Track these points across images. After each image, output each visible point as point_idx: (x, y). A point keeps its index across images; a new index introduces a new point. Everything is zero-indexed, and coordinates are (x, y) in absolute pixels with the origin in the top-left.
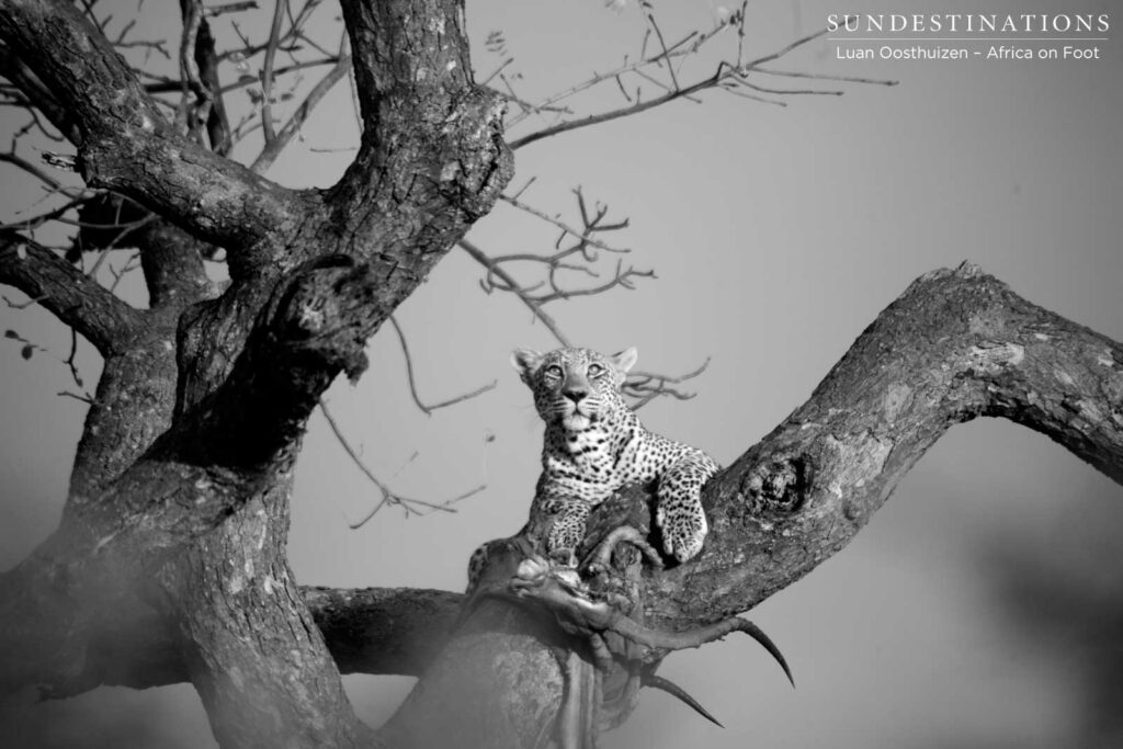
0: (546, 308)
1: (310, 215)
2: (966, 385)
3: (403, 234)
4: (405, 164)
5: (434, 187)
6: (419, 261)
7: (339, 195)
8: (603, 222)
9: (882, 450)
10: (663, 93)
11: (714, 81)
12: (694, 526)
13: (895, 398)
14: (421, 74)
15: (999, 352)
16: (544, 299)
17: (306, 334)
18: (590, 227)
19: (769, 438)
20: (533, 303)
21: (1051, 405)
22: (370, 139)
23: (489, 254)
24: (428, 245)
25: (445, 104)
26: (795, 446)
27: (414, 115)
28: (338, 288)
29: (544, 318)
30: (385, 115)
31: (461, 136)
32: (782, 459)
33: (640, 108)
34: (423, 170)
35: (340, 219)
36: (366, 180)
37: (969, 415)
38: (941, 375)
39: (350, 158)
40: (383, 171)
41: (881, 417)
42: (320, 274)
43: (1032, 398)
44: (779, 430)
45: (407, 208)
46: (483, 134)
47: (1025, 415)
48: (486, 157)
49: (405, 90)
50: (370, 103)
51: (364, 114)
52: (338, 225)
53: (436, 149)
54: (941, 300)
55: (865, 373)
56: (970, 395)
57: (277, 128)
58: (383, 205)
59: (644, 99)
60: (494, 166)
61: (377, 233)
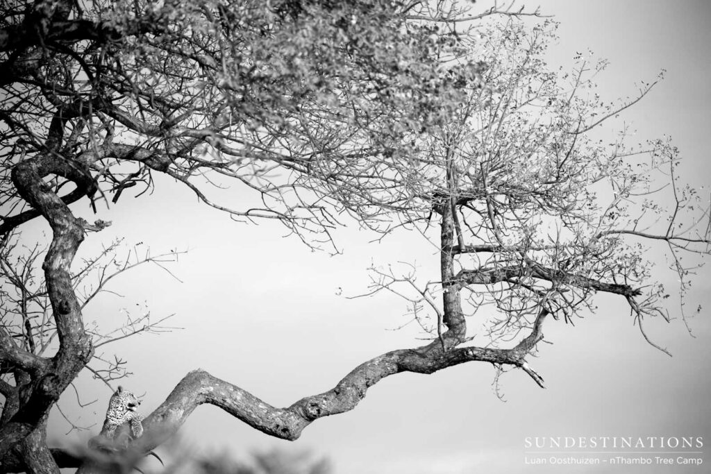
0: (108, 382)
1: (48, 364)
2: (201, 396)
3: (70, 368)
4: (69, 352)
5: (76, 357)
6: (73, 374)
7: (55, 359)
8: (121, 362)
9: (182, 412)
10: (132, 332)
11: (143, 329)
12: (140, 429)
13: (185, 400)
14: (73, 331)
15: (208, 389)
16: (108, 380)
17: (45, 392)
18: (118, 363)
19: (156, 410)
20: (106, 381)
21: (220, 400)
22: (61, 346)
23: (95, 370)
24: (76, 370)
25: (78, 338)
26: (162, 412)
27: (71, 340)
28: (52, 381)
29: (108, 384)
30: (65, 341)
31: (82, 345)
32: (159, 415)
33: (127, 336)
34: (74, 353)
35: (55, 365)
36: (61, 355)
37: (201, 403)
38: (195, 394)
39: (57, 350)
40: (65, 353)
41: (182, 404)
42: (48, 378)
43: (215, 399)
44: (159, 408)
45: (71, 362)
46: (87, 344)
47: (214, 402)
48: (88, 349)
49: (68, 335)
50: (61, 338)
51: (60, 341)
52: (55, 366)
53: (77, 348)
54: (194, 377)
55: (178, 394)
56: (202, 399)
57: (44, 344)
58: (65, 361)
59: (128, 334)
60: (90, 351)
61: (64, 368)
